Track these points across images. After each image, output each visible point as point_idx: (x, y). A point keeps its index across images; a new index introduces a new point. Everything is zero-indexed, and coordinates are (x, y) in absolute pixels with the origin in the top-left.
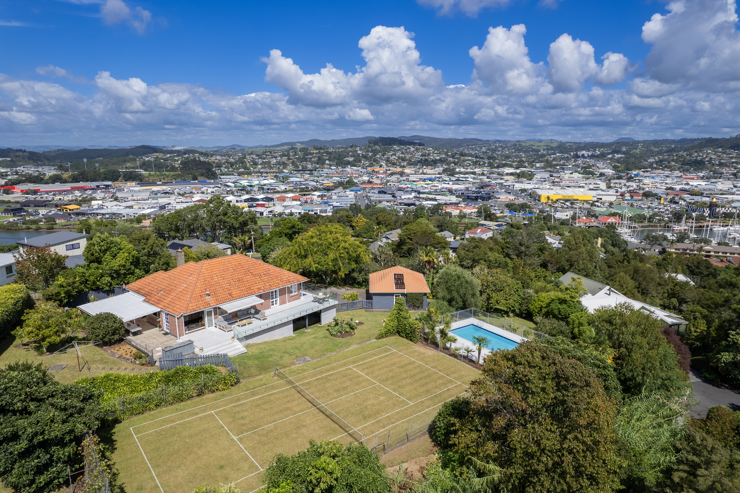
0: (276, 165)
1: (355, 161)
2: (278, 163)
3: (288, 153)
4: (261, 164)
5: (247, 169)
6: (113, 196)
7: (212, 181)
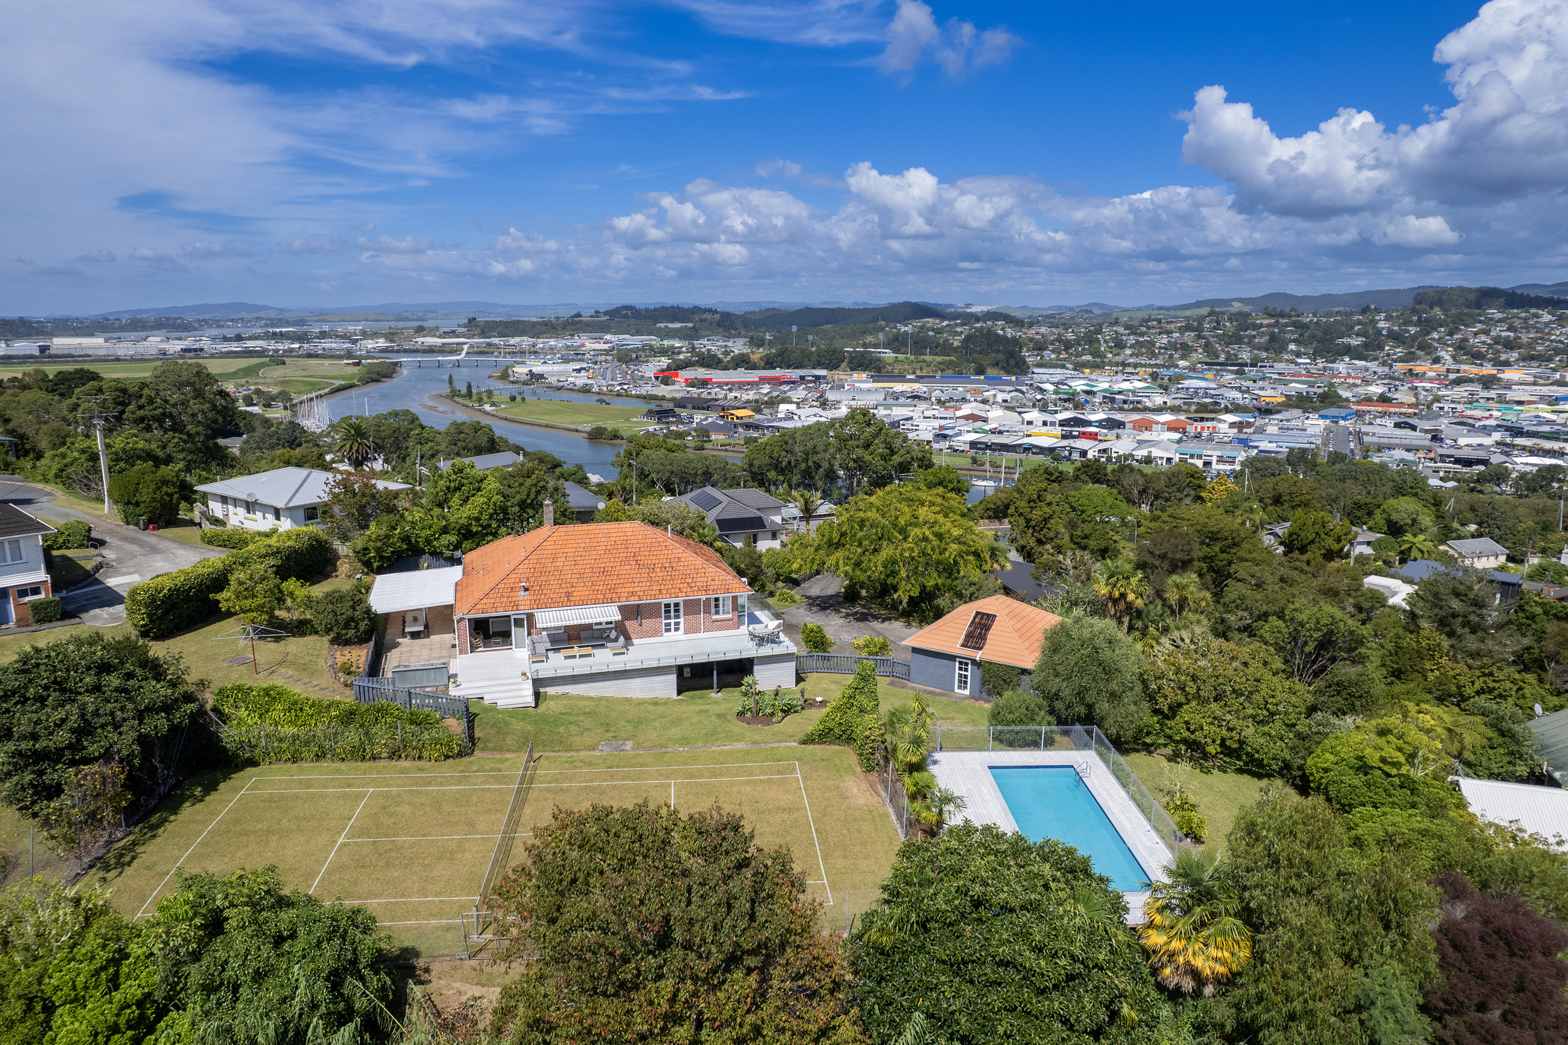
0: (1166, 349)
1: (1365, 346)
2: (1172, 346)
3: (1200, 324)
4: (1132, 347)
5: (1099, 356)
6: (820, 397)
7: (1014, 378)
